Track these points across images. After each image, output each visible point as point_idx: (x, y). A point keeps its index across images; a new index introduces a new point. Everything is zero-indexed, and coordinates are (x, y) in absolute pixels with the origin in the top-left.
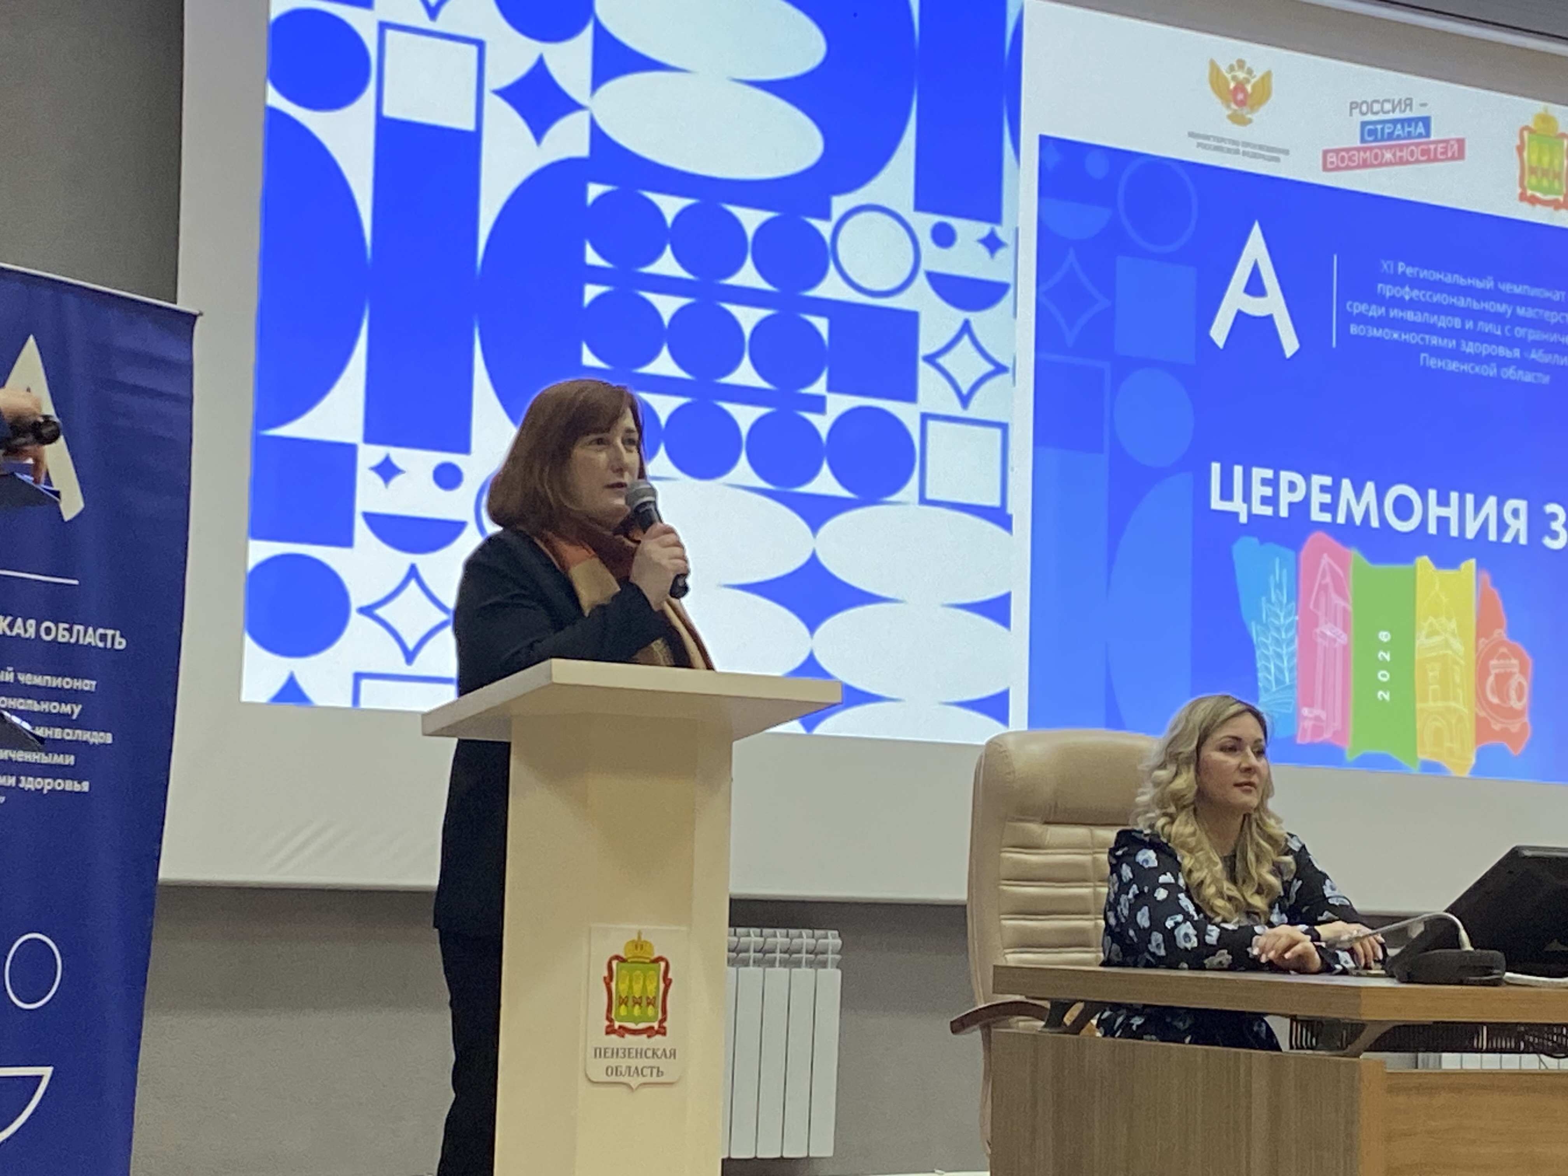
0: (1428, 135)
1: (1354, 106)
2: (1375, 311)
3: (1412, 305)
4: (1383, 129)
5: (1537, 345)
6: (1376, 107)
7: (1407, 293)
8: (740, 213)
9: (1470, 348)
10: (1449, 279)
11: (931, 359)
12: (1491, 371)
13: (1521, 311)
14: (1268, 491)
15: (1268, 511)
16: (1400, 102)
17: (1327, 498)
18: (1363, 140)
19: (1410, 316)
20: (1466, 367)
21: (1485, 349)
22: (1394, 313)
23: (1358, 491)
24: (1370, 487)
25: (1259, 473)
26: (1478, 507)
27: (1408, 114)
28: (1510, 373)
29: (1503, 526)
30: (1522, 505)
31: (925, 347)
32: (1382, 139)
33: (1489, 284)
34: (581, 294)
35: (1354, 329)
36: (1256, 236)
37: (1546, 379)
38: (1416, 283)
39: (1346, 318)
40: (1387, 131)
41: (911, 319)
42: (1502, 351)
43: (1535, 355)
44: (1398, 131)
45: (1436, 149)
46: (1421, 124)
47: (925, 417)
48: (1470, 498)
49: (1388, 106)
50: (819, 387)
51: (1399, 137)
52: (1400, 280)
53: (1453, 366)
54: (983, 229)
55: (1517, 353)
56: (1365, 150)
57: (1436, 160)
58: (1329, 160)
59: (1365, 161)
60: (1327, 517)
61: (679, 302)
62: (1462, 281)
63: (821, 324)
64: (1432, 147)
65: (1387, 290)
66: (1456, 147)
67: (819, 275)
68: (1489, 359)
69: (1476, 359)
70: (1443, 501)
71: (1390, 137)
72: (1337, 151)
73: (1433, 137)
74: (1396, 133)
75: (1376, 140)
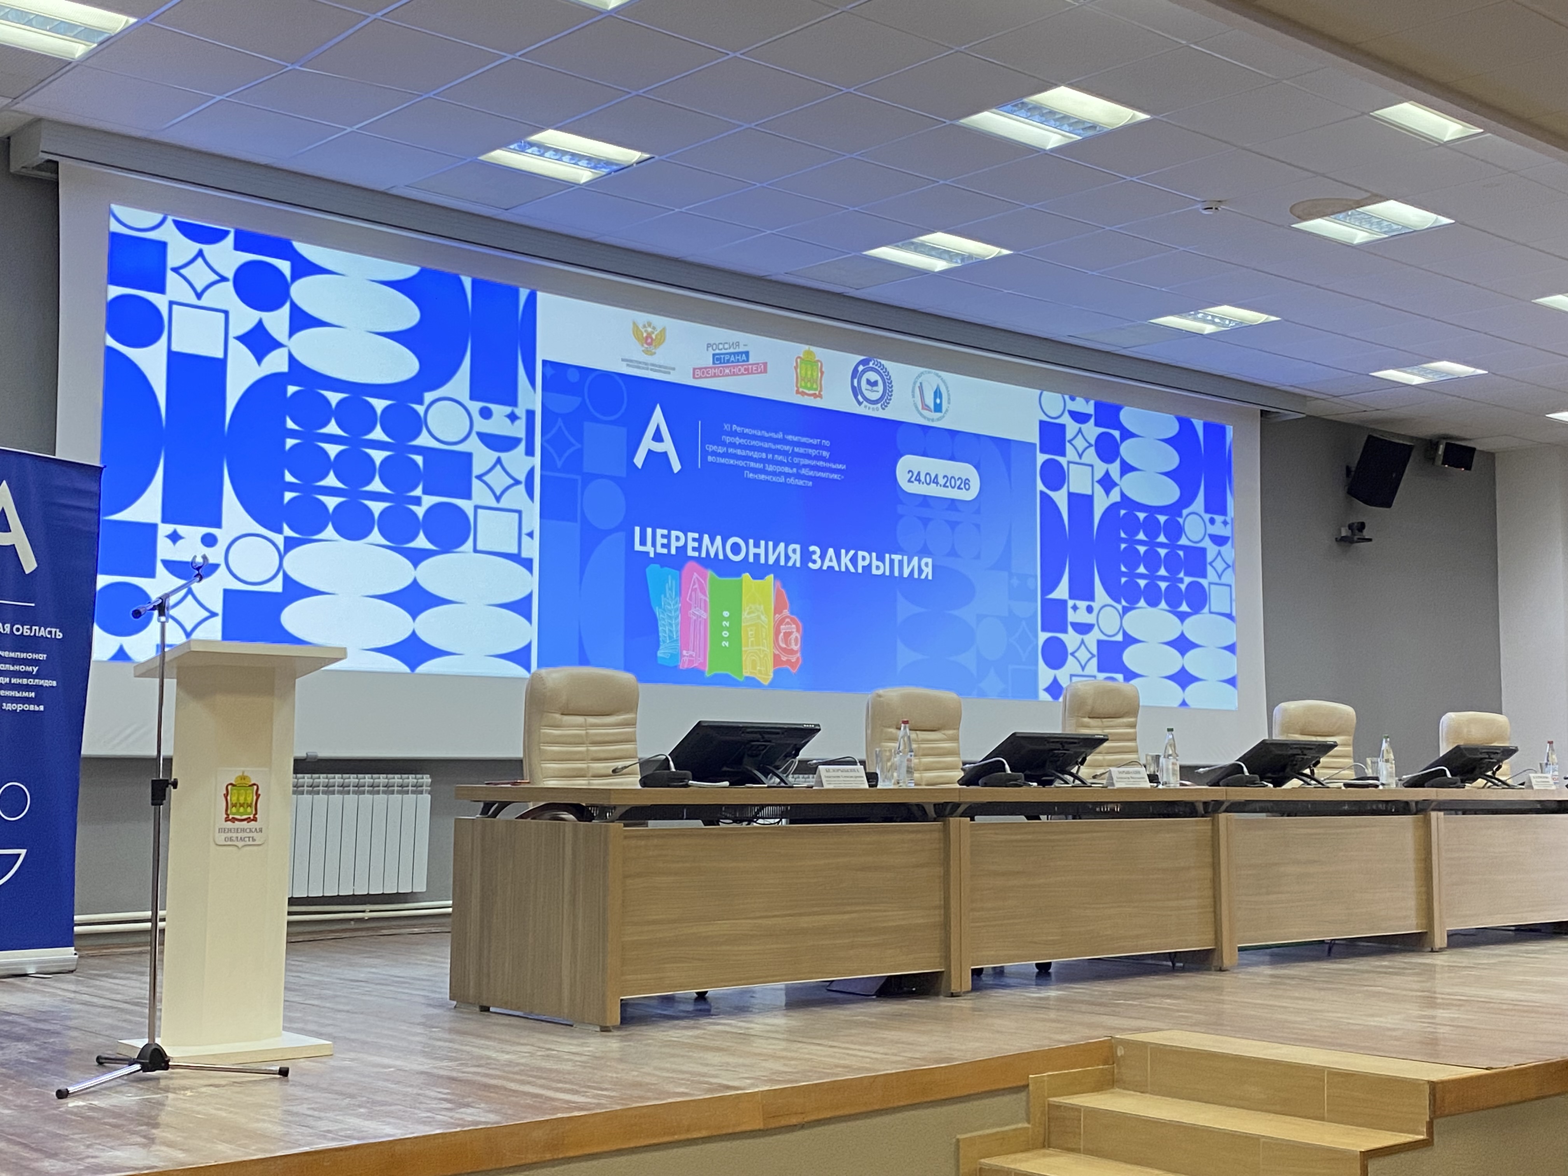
0: (748, 360)
1: (709, 345)
2: (721, 450)
3: (741, 447)
4: (724, 358)
5: (805, 466)
6: (721, 346)
7: (737, 441)
8: (374, 401)
9: (770, 468)
10: (759, 433)
11: (479, 477)
12: (782, 480)
13: (796, 450)
14: (665, 541)
15: (665, 551)
16: (733, 344)
17: (696, 544)
18: (714, 363)
19: (739, 452)
20: (769, 478)
21: (779, 469)
22: (731, 450)
23: (712, 541)
24: (719, 539)
25: (660, 532)
26: (775, 547)
27: (737, 350)
28: (791, 481)
29: (787, 558)
30: (798, 547)
31: (477, 470)
32: (724, 363)
33: (780, 436)
34: (284, 444)
35: (710, 459)
36: (658, 410)
37: (810, 484)
38: (743, 436)
39: (705, 453)
40: (726, 358)
41: (469, 456)
42: (787, 470)
43: (804, 471)
44: (732, 359)
45: (752, 368)
46: (744, 355)
47: (477, 507)
48: (771, 544)
49: (726, 346)
50: (418, 492)
51: (733, 362)
52: (734, 434)
53: (762, 477)
54: (508, 410)
55: (795, 470)
56: (715, 368)
57: (752, 373)
58: (696, 373)
59: (715, 373)
60: (696, 554)
61: (339, 448)
62: (766, 435)
63: (419, 459)
64: (750, 367)
65: (728, 439)
66: (762, 367)
67: (417, 434)
68: (780, 474)
69: (774, 473)
70: (757, 545)
71: (728, 361)
72: (700, 369)
73: (751, 361)
74: (731, 359)
75: (721, 363)
